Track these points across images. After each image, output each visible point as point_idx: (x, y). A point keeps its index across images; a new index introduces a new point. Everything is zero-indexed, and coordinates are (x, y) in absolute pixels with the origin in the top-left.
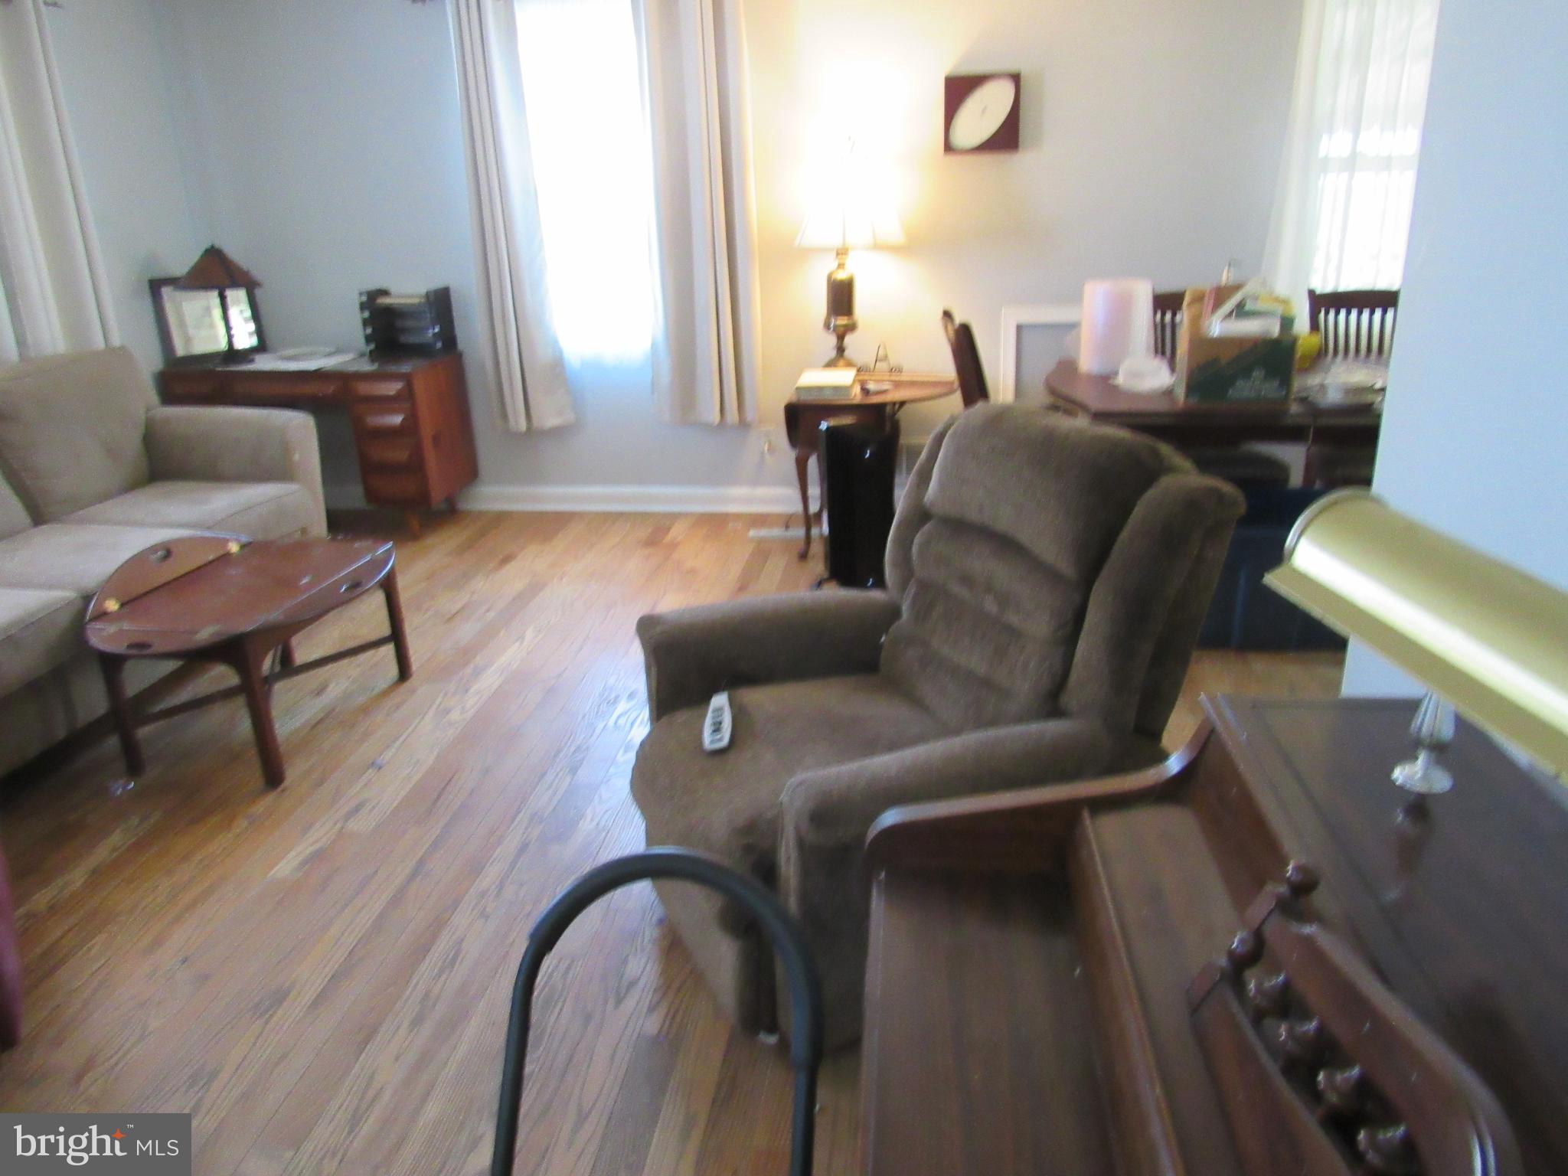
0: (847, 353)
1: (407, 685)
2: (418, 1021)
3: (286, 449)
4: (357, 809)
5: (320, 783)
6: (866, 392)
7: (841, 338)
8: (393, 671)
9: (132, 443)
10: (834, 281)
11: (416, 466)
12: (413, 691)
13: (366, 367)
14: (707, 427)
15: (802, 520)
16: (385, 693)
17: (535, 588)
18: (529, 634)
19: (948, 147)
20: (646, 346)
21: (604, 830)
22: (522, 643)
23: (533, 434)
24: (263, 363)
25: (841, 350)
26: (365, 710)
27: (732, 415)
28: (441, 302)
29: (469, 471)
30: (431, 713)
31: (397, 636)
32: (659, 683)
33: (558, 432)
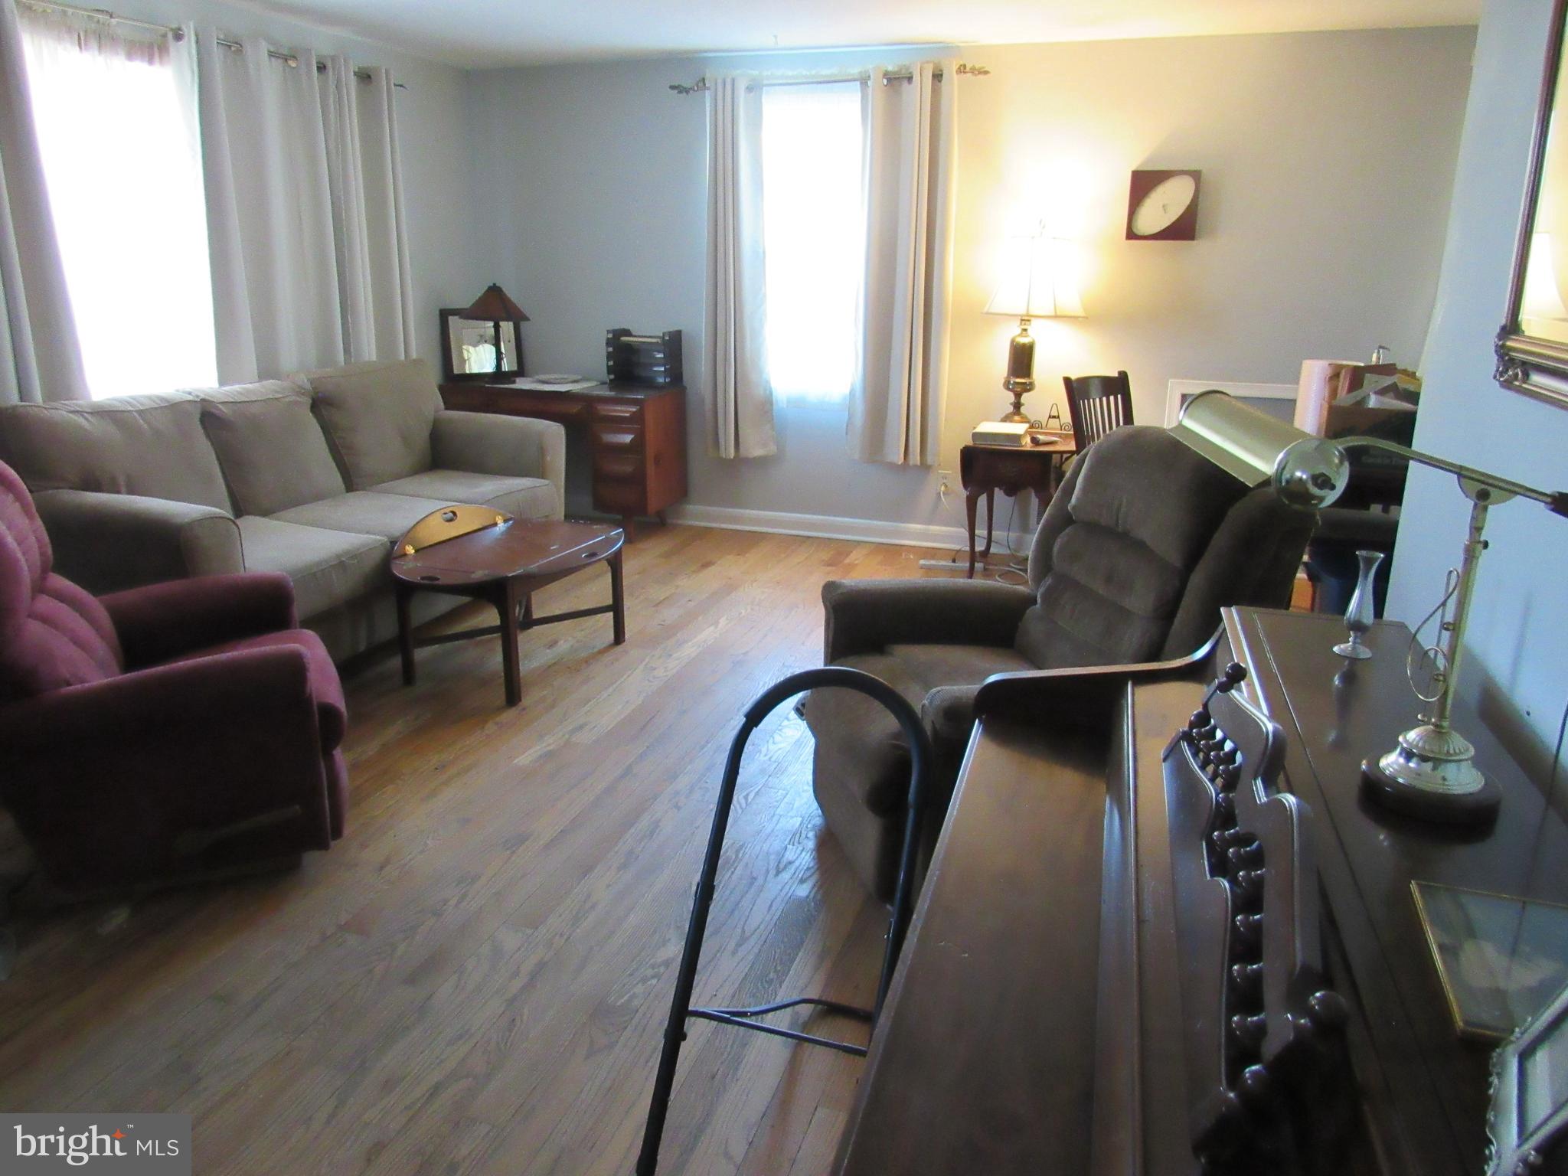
0: (1023, 409)
1: (619, 648)
2: (624, 867)
3: (542, 451)
4: (581, 727)
5: (553, 707)
6: (1034, 441)
7: (1018, 396)
8: (611, 636)
9: (422, 436)
10: (1018, 344)
11: (637, 480)
12: (626, 652)
13: (606, 392)
14: (892, 466)
15: (967, 557)
16: (602, 652)
17: (730, 587)
18: (723, 621)
19: (1131, 235)
20: (846, 390)
21: (775, 762)
22: (716, 627)
23: (739, 464)
24: (522, 384)
25: (1017, 406)
26: (587, 661)
27: (915, 458)
28: (674, 344)
29: (681, 490)
30: (641, 667)
31: (616, 608)
32: (835, 634)
33: (763, 462)
